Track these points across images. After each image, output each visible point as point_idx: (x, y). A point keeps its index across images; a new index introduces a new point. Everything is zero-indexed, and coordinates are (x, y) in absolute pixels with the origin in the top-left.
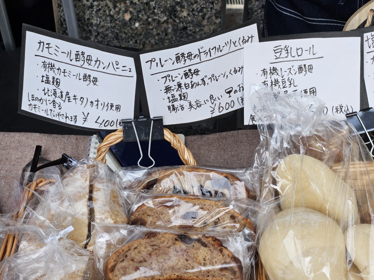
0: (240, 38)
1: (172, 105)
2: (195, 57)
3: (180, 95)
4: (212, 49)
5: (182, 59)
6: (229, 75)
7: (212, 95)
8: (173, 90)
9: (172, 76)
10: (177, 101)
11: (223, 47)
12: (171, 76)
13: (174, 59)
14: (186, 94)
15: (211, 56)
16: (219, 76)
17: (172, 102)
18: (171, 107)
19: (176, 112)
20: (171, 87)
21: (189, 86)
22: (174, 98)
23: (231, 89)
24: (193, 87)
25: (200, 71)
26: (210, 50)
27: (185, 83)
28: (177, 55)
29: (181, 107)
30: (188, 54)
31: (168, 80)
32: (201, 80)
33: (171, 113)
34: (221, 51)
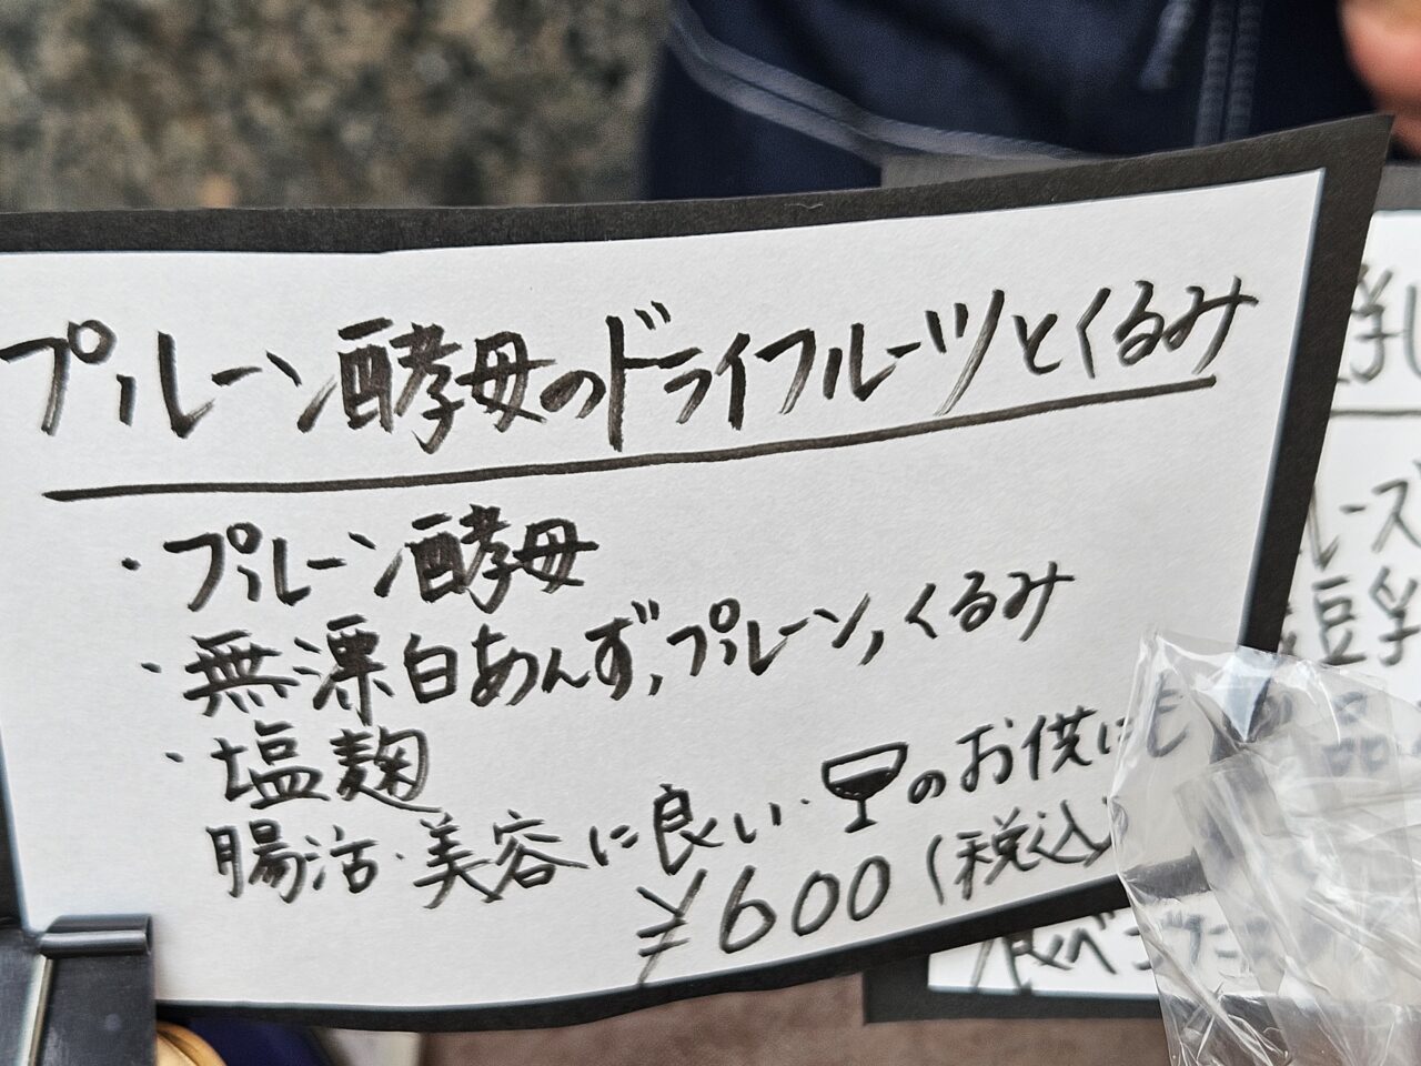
0: (1104, 294)
1: (254, 827)
2: (556, 396)
3: (348, 747)
4: (769, 354)
5: (408, 394)
6: (903, 638)
7: (683, 796)
8: (279, 686)
9: (279, 547)
10: (306, 794)
11: (899, 352)
12: (265, 549)
13: (322, 370)
14: (410, 747)
15: (736, 418)
16: (786, 632)
17: (254, 796)
18: (247, 846)
19: (289, 899)
20: (256, 654)
21: (449, 671)
22: (280, 765)
23: (888, 760)
24: (492, 694)
25: (592, 546)
26: (747, 356)
27: (415, 640)
28: (362, 343)
29: (348, 859)
30: (483, 347)
31: (232, 584)
32: (592, 636)
33: (235, 893)
34: (863, 392)
